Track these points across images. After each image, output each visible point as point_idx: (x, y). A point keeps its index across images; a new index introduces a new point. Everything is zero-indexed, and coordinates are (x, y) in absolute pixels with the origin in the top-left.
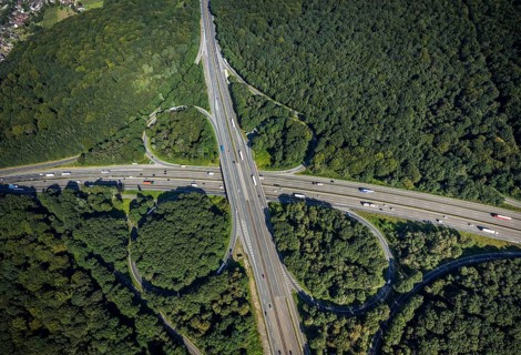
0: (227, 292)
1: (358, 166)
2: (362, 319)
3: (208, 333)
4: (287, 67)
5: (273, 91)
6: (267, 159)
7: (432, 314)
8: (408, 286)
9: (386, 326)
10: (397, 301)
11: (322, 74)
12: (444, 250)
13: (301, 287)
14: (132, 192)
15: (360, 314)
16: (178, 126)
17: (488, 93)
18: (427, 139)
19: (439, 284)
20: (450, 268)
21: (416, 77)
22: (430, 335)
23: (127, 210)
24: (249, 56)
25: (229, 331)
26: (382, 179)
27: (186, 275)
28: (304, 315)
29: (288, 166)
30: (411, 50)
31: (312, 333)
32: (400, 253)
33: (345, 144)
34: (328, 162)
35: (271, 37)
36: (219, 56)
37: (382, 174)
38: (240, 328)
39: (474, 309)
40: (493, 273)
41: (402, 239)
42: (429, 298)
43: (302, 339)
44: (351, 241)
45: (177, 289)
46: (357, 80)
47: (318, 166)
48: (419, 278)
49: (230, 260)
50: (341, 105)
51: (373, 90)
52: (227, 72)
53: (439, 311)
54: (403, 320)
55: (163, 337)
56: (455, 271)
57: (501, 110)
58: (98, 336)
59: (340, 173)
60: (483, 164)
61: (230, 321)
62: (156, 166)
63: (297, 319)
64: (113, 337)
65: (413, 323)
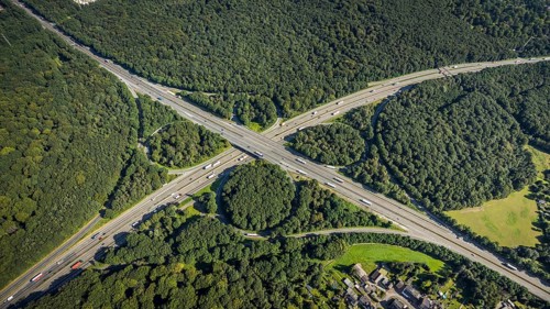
0: (314, 193)
1: (308, 101)
2: (372, 157)
3: (325, 217)
4: (216, 70)
5: (222, 88)
6: (257, 126)
7: (388, 136)
8: (372, 135)
9: (380, 152)
10: (375, 141)
11: (242, 66)
12: (369, 113)
13: (338, 168)
14: (186, 201)
15: (369, 155)
16: (180, 138)
17: (324, 45)
18: (321, 74)
19: (379, 125)
20: (376, 119)
21: (290, 49)
22: (394, 143)
23: (197, 213)
24: (180, 74)
25: (334, 205)
26: (321, 102)
27: (286, 205)
28: (350, 175)
29: (273, 122)
30: (275, 37)
31: (360, 179)
32: (356, 126)
33: (291, 95)
34: (293, 106)
35: (182, 57)
36: (151, 84)
37: (320, 98)
38: (336, 200)
39: (396, 124)
40: (389, 111)
41: (352, 120)
42: (381, 132)
43: (360, 185)
44: (338, 132)
45: (288, 214)
46: (264, 62)
47: (290, 111)
48: (372, 129)
49: (296, 183)
50: (270, 77)
51: (277, 64)
52: (171, 92)
53: (389, 133)
54: (383, 145)
55: (306, 241)
56: (378, 118)
57: (335, 50)
58: (274, 275)
59: (301, 110)
60: (349, 74)
61: (328, 202)
62: (185, 175)
63: (350, 180)
64: (283, 265)
65: (386, 144)
